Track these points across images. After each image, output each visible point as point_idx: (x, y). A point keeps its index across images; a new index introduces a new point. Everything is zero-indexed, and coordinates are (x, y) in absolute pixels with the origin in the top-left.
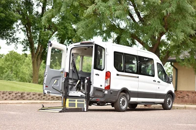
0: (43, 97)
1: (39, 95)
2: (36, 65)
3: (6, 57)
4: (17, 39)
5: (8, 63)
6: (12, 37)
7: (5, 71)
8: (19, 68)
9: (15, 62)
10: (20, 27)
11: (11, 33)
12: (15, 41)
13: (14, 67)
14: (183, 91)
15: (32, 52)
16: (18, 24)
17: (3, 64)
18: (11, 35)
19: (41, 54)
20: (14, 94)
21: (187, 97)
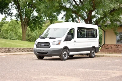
0: (22, 50)
1: (20, 49)
2: (24, 29)
3: (9, 24)
4: (12, 13)
5: (10, 27)
6: (8, 13)
7: (8, 32)
8: (18, 30)
9: (15, 26)
10: (13, 6)
11: (8, 10)
12: (10, 15)
13: (14, 29)
14: (109, 45)
15: (21, 21)
16: (12, 4)
17: (7, 28)
18: (8, 11)
19: (27, 22)
20: (4, 49)
21: (111, 48)
